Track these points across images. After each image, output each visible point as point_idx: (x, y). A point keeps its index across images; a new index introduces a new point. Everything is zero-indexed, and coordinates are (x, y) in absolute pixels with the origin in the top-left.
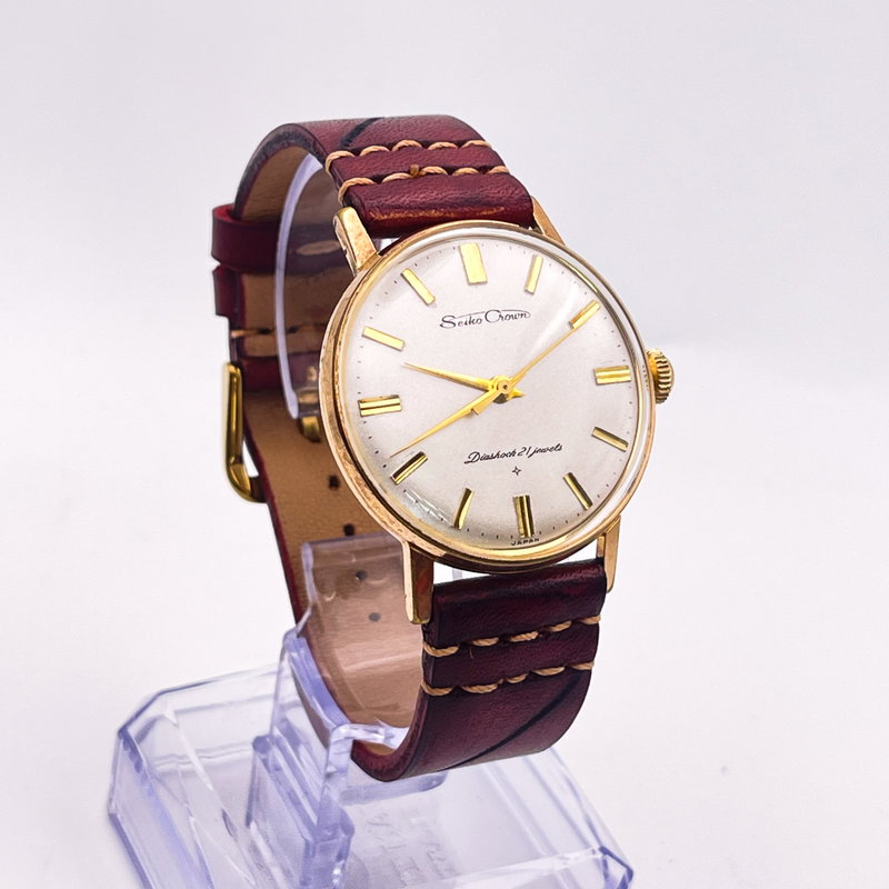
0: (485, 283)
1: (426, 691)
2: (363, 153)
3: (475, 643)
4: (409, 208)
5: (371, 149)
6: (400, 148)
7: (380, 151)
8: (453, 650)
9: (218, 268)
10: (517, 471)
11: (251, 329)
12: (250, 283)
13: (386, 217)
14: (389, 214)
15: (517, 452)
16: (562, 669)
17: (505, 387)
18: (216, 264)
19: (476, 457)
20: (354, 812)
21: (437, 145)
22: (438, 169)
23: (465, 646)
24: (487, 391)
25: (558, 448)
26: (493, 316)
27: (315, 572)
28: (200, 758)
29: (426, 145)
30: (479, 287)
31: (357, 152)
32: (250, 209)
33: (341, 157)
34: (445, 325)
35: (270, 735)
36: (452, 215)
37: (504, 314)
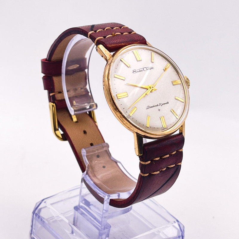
0: (141, 60)
1: (142, 175)
2: (97, 31)
3: (155, 159)
4: (117, 43)
5: (99, 30)
6: (107, 29)
7: (102, 31)
8: (149, 162)
9: (44, 76)
10: (159, 110)
11: (57, 92)
12: (55, 79)
13: (111, 46)
14: (112, 45)
15: (158, 105)
16: (175, 165)
17: (153, 87)
18: (43, 75)
19: (149, 107)
20: (109, 221)
21: (115, 28)
22: (119, 33)
23: (152, 161)
24: (148, 89)
25: (168, 103)
26: (145, 69)
27: (87, 156)
28: (63, 215)
29: (112, 28)
30: (140, 62)
31: (95, 31)
32: (54, 57)
33: (92, 33)
34: (134, 72)
35: (79, 205)
36: (127, 44)
37: (147, 68)
